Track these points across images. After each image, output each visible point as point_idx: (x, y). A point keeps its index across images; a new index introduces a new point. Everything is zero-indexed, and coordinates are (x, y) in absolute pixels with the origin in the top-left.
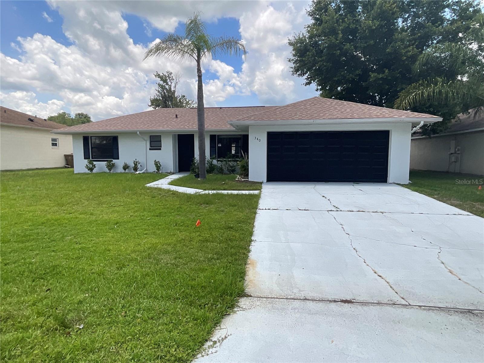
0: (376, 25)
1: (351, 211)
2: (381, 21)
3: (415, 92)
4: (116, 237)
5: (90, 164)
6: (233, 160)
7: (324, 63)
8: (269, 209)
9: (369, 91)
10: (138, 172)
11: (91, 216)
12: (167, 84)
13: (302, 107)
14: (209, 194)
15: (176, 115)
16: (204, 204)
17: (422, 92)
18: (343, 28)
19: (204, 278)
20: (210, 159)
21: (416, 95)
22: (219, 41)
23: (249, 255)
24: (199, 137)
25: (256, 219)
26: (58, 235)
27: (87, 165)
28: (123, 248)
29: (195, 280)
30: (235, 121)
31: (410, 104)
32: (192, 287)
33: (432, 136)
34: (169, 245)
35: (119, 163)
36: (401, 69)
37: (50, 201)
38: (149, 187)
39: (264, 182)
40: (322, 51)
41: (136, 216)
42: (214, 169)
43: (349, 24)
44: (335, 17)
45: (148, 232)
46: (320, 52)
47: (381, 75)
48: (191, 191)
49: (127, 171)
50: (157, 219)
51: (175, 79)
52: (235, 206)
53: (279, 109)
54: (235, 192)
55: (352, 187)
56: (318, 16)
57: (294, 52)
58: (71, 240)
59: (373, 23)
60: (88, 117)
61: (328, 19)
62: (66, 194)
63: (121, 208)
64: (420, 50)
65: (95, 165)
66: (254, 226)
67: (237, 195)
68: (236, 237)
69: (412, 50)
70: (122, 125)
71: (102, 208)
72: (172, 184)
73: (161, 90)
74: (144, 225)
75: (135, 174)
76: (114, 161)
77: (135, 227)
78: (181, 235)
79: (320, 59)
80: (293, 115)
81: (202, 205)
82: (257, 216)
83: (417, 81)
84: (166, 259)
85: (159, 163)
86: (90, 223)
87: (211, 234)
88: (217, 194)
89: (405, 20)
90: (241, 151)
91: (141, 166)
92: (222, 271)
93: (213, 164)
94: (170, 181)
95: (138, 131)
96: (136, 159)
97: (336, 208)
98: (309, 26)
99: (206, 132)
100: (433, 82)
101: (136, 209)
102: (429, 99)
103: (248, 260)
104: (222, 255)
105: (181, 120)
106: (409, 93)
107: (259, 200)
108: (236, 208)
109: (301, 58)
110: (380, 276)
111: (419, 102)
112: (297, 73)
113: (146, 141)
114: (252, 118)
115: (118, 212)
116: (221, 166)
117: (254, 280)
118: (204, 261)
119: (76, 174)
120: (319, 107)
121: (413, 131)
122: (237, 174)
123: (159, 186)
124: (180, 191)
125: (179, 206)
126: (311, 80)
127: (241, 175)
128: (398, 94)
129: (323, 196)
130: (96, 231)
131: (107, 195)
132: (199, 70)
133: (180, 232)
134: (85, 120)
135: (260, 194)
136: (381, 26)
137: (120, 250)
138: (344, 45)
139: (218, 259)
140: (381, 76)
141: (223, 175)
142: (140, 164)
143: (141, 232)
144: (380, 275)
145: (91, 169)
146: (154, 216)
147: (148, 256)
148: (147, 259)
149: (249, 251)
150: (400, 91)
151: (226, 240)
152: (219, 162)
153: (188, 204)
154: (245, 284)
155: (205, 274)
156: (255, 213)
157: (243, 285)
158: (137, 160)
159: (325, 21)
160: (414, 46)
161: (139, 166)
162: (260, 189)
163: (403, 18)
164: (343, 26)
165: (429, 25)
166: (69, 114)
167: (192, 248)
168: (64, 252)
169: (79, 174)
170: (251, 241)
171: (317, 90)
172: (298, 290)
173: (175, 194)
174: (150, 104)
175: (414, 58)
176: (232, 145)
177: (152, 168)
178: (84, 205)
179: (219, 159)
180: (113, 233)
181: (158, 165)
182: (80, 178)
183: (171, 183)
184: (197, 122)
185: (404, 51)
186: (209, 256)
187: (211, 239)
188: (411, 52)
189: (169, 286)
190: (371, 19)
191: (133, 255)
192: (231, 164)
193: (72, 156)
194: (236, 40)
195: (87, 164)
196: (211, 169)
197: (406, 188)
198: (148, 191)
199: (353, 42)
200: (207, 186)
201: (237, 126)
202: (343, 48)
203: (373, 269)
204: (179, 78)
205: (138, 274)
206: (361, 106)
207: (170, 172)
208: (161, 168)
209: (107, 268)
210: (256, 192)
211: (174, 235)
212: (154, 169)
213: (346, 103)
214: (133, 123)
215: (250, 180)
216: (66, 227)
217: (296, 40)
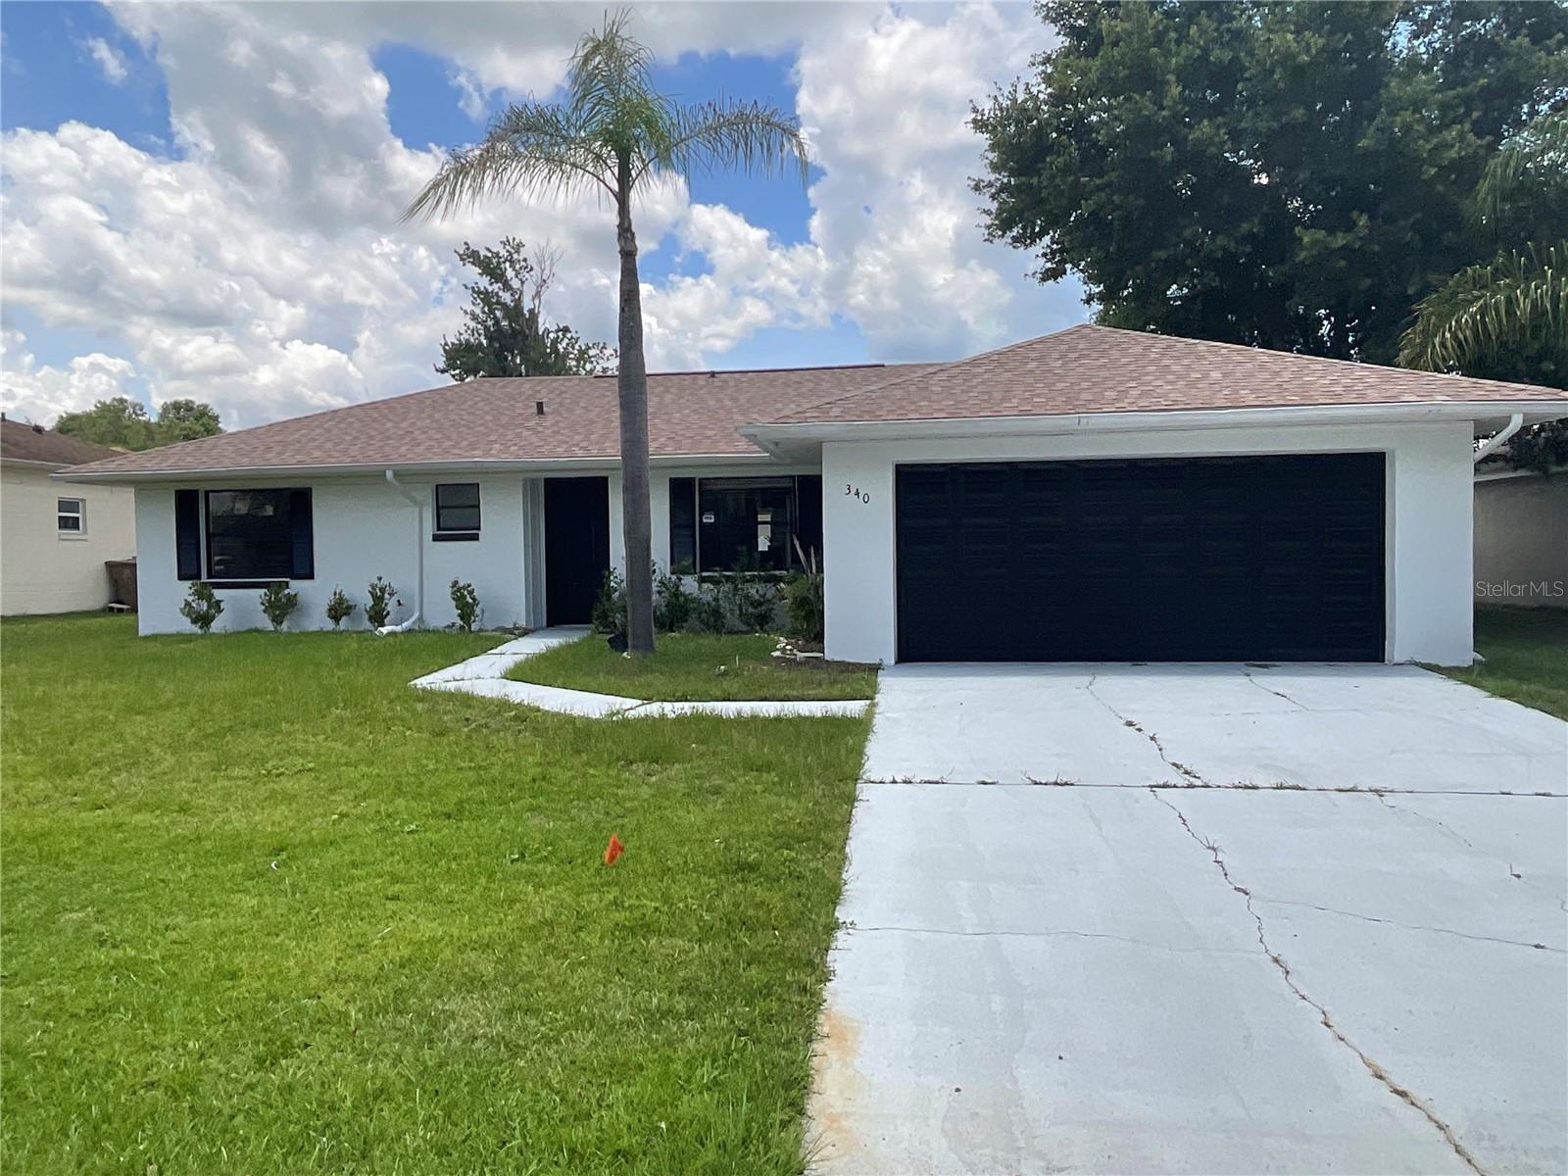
0: (1314, 51)
1: (1247, 787)
2: (1331, 33)
3: (1480, 298)
4: (269, 911)
5: (201, 597)
6: (760, 578)
7: (1115, 198)
8: (907, 782)
9: (1296, 299)
10: (385, 630)
11: (182, 817)
12: (507, 286)
13: (1032, 365)
14: (663, 716)
15: (540, 406)
16: (642, 760)
17: (1509, 301)
18: (1181, 61)
19: (626, 1109)
20: (672, 573)
21: (1483, 311)
22: (701, 119)
23: (825, 995)
24: (626, 489)
25: (855, 828)
26: (31, 906)
27: (188, 604)
28: (292, 963)
29: (589, 1116)
30: (763, 422)
31: (1460, 345)
32: (572, 1151)
33: (1554, 469)
34: (487, 946)
35: (314, 594)
36: (1419, 215)
37: (26, 752)
38: (424, 690)
39: (885, 663)
40: (1103, 152)
41: (362, 818)
42: (687, 611)
43: (1206, 51)
44: (1152, 22)
45: (404, 887)
46: (1093, 157)
47: (1340, 234)
48: (591, 705)
49: (344, 624)
50: (447, 828)
51: (535, 267)
52: (768, 767)
53: (944, 376)
54: (769, 709)
55: (1244, 680)
56: (1080, 22)
57: (993, 156)
58: (82, 926)
59: (1298, 42)
60: (210, 417)
61: (1124, 30)
62: (94, 725)
63: (305, 780)
64: (1489, 138)
65: (218, 602)
66: (845, 858)
67: (778, 719)
68: (770, 912)
69: (1458, 141)
70: (329, 445)
71: (227, 783)
72: (519, 677)
73: (484, 312)
74: (392, 854)
75: (375, 638)
76: (296, 586)
77: (354, 865)
78: (541, 903)
79: (1098, 181)
80: (998, 396)
81: (634, 767)
82: (859, 812)
83: (1486, 258)
84: (471, 1013)
85: (471, 593)
86: (173, 846)
87: (666, 899)
88: (698, 718)
89: (1422, 30)
90: (792, 540)
91: (400, 604)
92: (705, 1073)
93: (682, 594)
94: (512, 665)
95: (389, 467)
96: (380, 579)
97: (1186, 773)
98: (1047, 60)
99: (652, 468)
100: (1550, 259)
101: (364, 785)
102: (1536, 329)
103: (821, 1018)
104: (708, 995)
105: (558, 422)
106: (1457, 306)
107: (866, 739)
108: (774, 777)
109: (1023, 179)
110: (1403, 1094)
111: (1497, 337)
112: (1004, 233)
113: (421, 505)
114: (836, 411)
115: (290, 798)
116: (716, 599)
117: (847, 1115)
118: (631, 1024)
119: (146, 638)
120: (1097, 363)
121: (1479, 455)
122: (780, 631)
123: (466, 686)
124: (547, 708)
125: (539, 770)
126: (1063, 261)
127: (792, 634)
128: (1414, 307)
129: (1130, 724)
130: (190, 883)
131: (256, 726)
132: (625, 231)
133: (538, 886)
134: (198, 428)
135: (870, 713)
136: (1332, 54)
137: (280, 971)
138: (1190, 126)
139: (690, 1015)
140: (1340, 240)
141: (724, 638)
142: (395, 598)
143: (376, 889)
144: (1400, 1089)
145: (204, 620)
146: (434, 814)
147: (395, 999)
148: (389, 1017)
149: (825, 977)
150: (1420, 296)
151: (729, 923)
152: (705, 586)
153: (576, 762)
154: (808, 1137)
155: (632, 1091)
156: (851, 800)
157: (798, 1141)
158: (385, 582)
159: (1113, 37)
160: (1467, 126)
161: (391, 605)
162: (869, 692)
163: (1414, 20)
164: (1184, 53)
165: (1520, 46)
166: (139, 408)
167: (582, 964)
168: (43, 982)
169: (154, 637)
170: (833, 927)
171: (1088, 301)
172: (1042, 1164)
173: (526, 717)
174: (442, 365)
175: (1467, 172)
176: (760, 518)
177: (447, 613)
178: (158, 770)
179: (705, 574)
180: (261, 895)
181: (465, 601)
182: (157, 659)
183: (516, 674)
184: (618, 431)
185: (1428, 147)
186: (655, 1001)
187: (664, 919)
188: (1453, 146)
189: (474, 1151)
190: (1292, 27)
191: (333, 999)
192: (754, 591)
193: (131, 566)
194: (768, 112)
195: (190, 599)
196: (677, 614)
197: (1466, 683)
198: (419, 706)
199: (1223, 114)
200: (659, 681)
201: (777, 444)
202: (1186, 139)
203: (1365, 1055)
204: (552, 265)
205: (341, 1090)
206: (1265, 358)
207: (511, 626)
208: (478, 611)
209: (214, 1062)
210: (854, 708)
211: (512, 902)
212: (453, 615)
213: (1202, 345)
214: (372, 437)
215: (829, 655)
216: (69, 867)
217: (1001, 109)
